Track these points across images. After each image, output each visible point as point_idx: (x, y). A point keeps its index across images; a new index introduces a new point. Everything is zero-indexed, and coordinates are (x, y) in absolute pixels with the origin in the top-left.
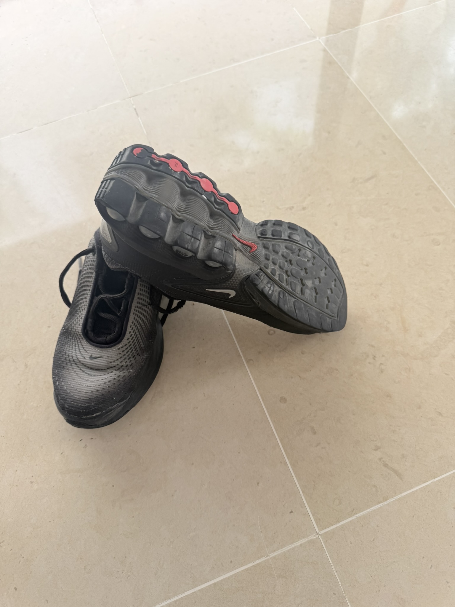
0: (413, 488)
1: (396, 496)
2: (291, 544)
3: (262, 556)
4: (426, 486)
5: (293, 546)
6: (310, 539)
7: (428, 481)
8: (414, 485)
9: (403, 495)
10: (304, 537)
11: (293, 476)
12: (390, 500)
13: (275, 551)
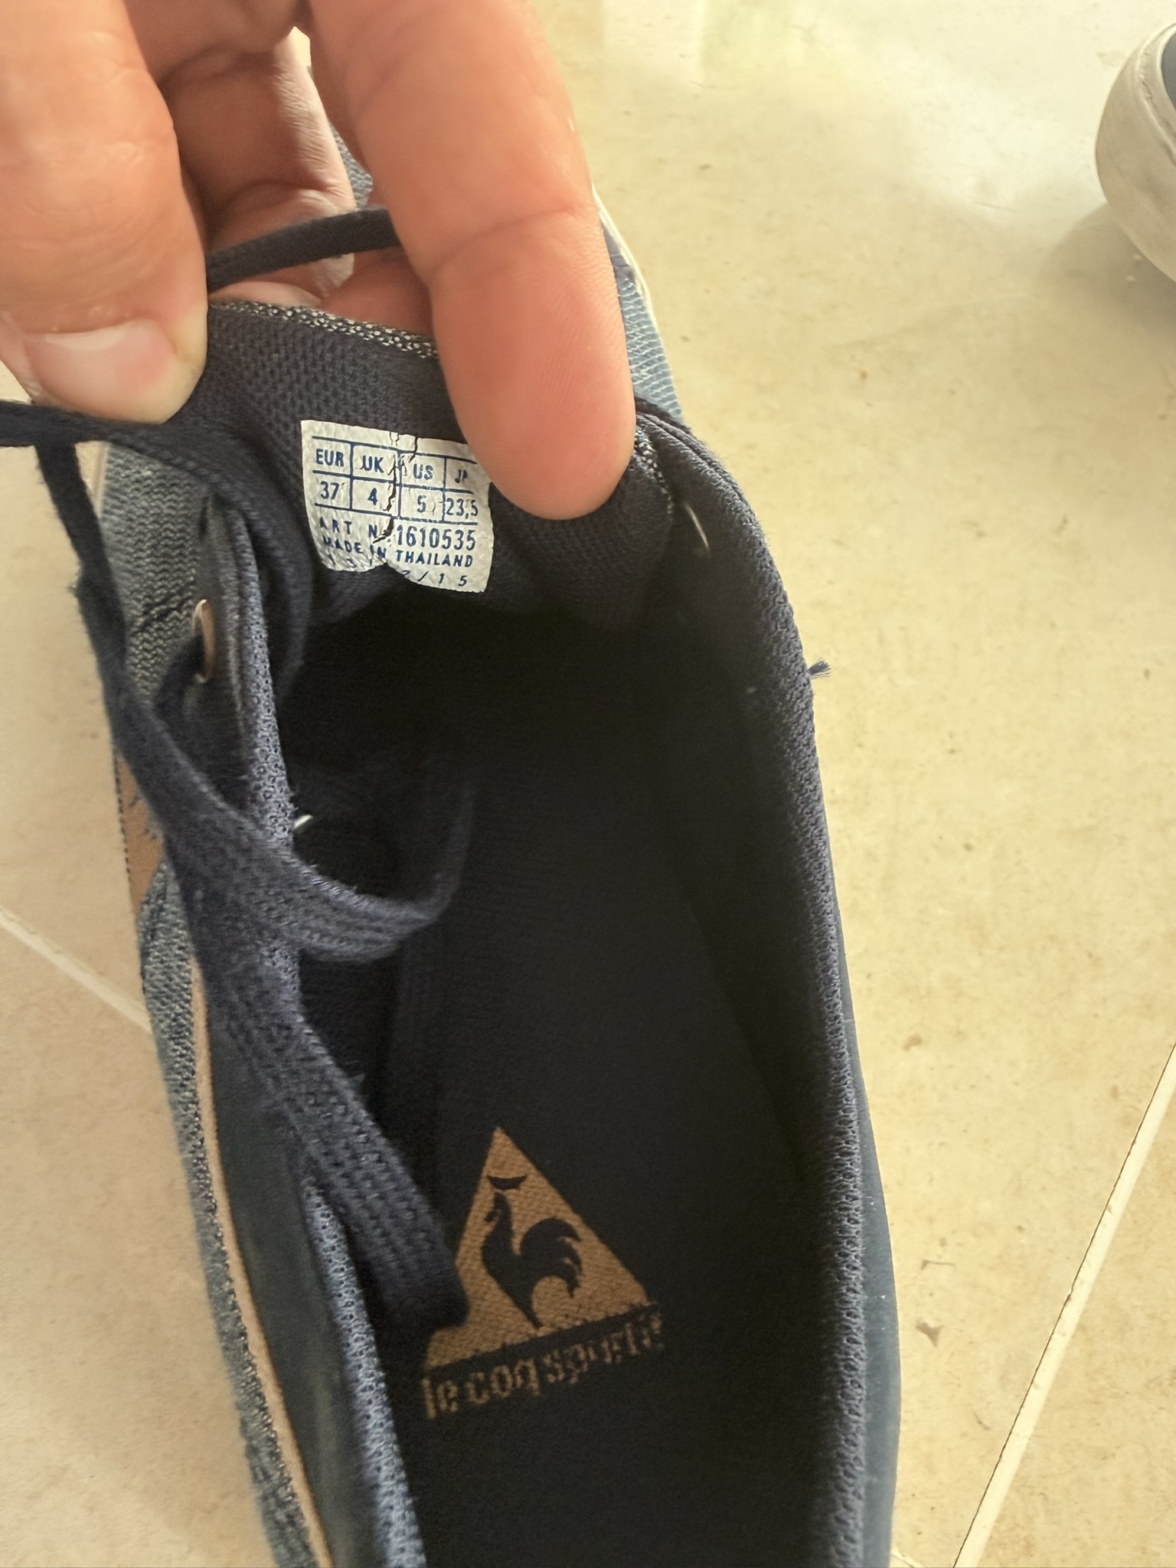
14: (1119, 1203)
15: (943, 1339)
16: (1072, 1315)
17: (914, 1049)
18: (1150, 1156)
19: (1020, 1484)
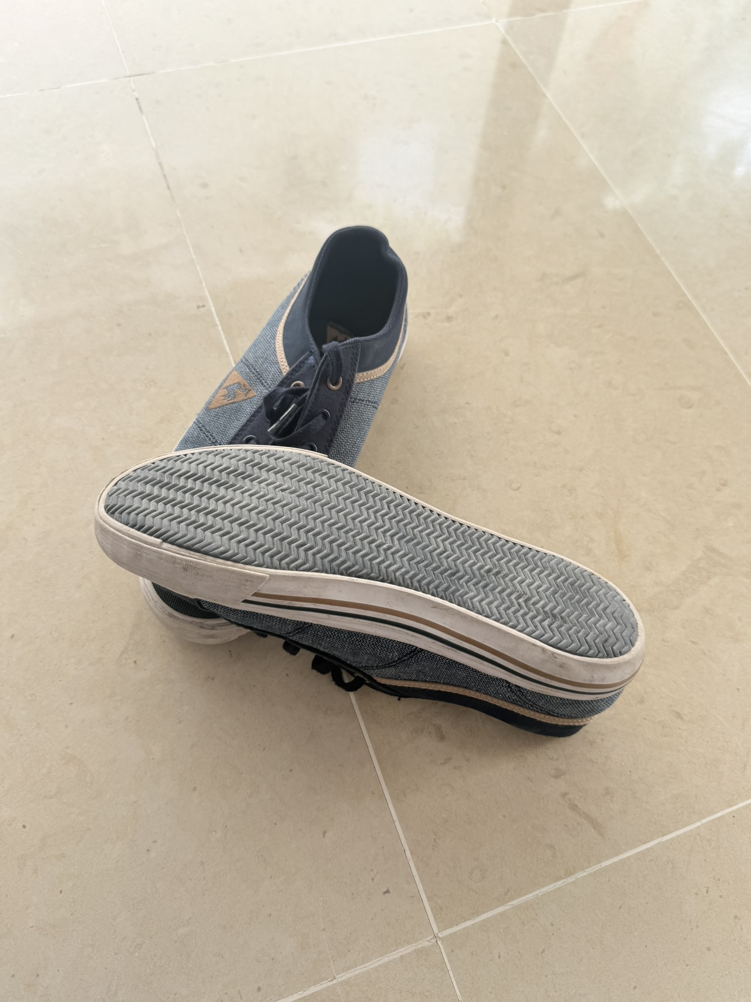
0: (622, 853)
1: (590, 867)
2: (383, 955)
3: (323, 980)
4: (648, 850)
5: (386, 959)
6: (421, 946)
7: (650, 841)
8: (624, 847)
9: (603, 866)
10: (408, 943)
11: (394, 822)
12: (577, 874)
13: (349, 968)
14: (395, 818)
15: (391, 891)
16: (408, 853)
17: (326, 835)
18: (392, 799)
19: (429, 899)
